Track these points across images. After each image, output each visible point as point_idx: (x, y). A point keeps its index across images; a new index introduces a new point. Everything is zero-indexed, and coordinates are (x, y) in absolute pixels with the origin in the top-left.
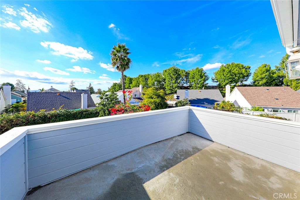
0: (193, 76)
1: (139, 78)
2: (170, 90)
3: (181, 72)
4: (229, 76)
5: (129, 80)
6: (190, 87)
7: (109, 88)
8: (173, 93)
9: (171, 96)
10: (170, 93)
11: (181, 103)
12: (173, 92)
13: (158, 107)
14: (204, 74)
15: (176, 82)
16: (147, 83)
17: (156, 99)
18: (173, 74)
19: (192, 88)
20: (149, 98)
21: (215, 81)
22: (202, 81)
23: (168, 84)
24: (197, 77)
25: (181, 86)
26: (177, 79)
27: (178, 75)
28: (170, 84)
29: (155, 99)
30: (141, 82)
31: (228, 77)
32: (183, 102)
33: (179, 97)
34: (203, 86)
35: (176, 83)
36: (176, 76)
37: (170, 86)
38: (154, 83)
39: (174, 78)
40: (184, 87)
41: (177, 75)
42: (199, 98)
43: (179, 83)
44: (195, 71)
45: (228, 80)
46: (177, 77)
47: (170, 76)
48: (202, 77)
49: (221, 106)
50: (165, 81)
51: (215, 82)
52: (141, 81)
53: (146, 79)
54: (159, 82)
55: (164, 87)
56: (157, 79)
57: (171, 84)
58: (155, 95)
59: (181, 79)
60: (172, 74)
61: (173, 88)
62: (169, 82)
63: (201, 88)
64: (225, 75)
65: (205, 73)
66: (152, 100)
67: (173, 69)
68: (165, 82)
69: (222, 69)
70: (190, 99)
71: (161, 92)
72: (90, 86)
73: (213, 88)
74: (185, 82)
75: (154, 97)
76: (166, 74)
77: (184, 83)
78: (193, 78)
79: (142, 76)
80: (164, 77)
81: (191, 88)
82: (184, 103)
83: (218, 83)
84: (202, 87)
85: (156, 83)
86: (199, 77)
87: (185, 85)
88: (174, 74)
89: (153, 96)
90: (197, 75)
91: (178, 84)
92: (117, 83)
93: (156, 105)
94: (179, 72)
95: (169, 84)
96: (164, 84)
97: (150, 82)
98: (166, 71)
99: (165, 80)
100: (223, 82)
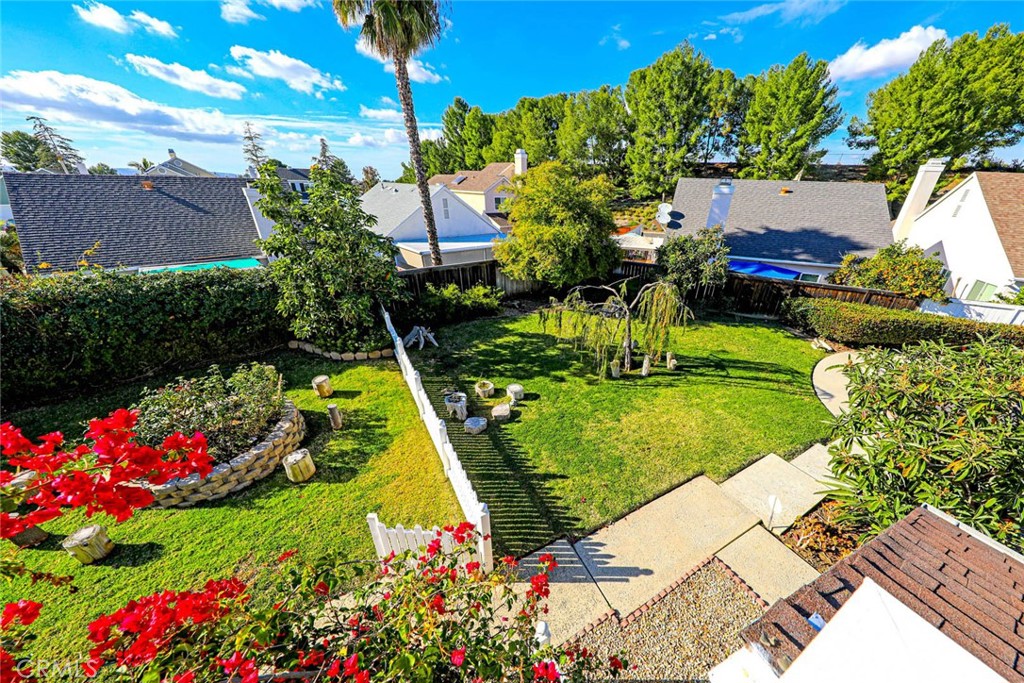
0: (769, 106)
1: (520, 117)
2: (648, 179)
3: (714, 85)
4: (943, 115)
5: (477, 125)
6: (739, 170)
7: (404, 165)
8: (659, 196)
9: (647, 209)
10: (645, 194)
11: (684, 252)
12: (659, 190)
13: (571, 265)
14: (826, 96)
15: (679, 140)
16: (555, 143)
17: (565, 228)
18: (672, 97)
19: (749, 175)
20: (537, 218)
21: (860, 138)
22: (801, 137)
23: (644, 153)
24: (787, 112)
25: (699, 165)
26: (689, 120)
27: (696, 103)
28: (653, 151)
29: (562, 223)
30: (528, 138)
31: (937, 117)
32: (695, 247)
33: (682, 216)
34: (799, 165)
35: (680, 146)
36: (685, 107)
37: (652, 163)
38: (585, 145)
39: (676, 119)
40: (712, 167)
41: (691, 101)
42: (773, 227)
43: (695, 145)
44: (787, 79)
45: (930, 136)
46: (689, 112)
47: (661, 106)
48: (807, 114)
49: (873, 273)
50: (633, 135)
51: (860, 145)
52: (526, 131)
53: (549, 120)
54: (607, 138)
55: (626, 166)
56: (597, 120)
57: (660, 151)
58: (566, 204)
59: (705, 124)
60: (668, 94)
61: (663, 172)
62: (650, 140)
63: (785, 174)
64: (925, 106)
65: (832, 92)
66: (546, 228)
67: (678, 66)
68: (633, 142)
69: (924, 69)
70: (729, 229)
71: (597, 190)
72: (323, 154)
73: (841, 174)
74: (721, 141)
75: (560, 216)
76: (643, 92)
77: (717, 149)
78: (767, 121)
79: (534, 105)
80: (630, 112)
81: (741, 174)
82: (701, 249)
83: (875, 150)
84: (794, 171)
85: (592, 142)
86: (797, 112)
87: (719, 159)
88: (678, 97)
89: (555, 208)
90: (791, 102)
91: (689, 151)
92: (431, 144)
93: (564, 255)
94: (706, 81)
95: (649, 148)
96: (626, 151)
97: (567, 136)
98: (643, 77)
99: (632, 128)
100: (901, 146)
